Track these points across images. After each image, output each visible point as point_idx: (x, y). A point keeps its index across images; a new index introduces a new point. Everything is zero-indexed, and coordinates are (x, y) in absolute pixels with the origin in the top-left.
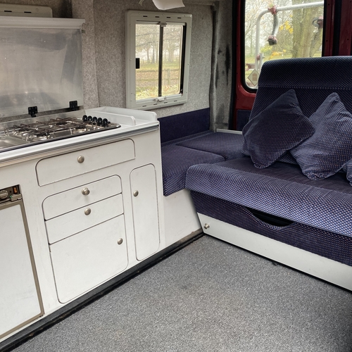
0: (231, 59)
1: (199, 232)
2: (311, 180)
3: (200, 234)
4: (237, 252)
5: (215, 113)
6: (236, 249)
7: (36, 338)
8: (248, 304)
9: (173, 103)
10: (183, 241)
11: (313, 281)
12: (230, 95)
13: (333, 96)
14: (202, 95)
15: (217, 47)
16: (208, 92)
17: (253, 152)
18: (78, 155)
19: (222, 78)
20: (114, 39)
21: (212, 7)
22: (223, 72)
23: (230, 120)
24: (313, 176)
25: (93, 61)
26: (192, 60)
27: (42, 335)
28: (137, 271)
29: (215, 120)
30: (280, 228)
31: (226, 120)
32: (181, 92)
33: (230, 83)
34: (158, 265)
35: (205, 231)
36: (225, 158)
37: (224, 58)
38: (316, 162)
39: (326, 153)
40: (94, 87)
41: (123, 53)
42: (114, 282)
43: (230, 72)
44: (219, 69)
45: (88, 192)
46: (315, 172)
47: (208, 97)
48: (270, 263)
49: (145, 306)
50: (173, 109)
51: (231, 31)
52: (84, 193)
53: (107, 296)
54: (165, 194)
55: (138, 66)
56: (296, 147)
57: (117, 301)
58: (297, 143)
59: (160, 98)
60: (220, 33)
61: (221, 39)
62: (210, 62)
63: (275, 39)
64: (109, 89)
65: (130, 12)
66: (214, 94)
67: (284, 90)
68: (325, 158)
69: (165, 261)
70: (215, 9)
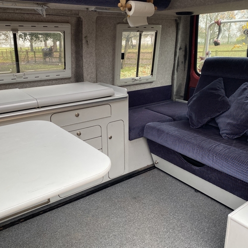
0: (188, 54)
1: (152, 166)
2: (224, 139)
3: (153, 167)
4: (174, 181)
5: (175, 89)
6: (173, 179)
7: (44, 214)
8: (171, 213)
9: (145, 81)
10: (140, 170)
11: (218, 205)
12: (186, 77)
13: (245, 85)
14: (166, 76)
15: (179, 46)
16: (171, 74)
17: (191, 117)
18: (76, 112)
19: (181, 66)
20: (108, 41)
21: (176, 20)
22: (182, 62)
23: (185, 94)
24: (226, 136)
25: (94, 55)
26: (161, 55)
27: (47, 214)
28: (108, 184)
29: (175, 93)
30: (198, 168)
31: (182, 94)
32: (152, 74)
33: (186, 69)
34: (122, 183)
35: (156, 166)
36: (174, 119)
37: (183, 53)
38: (229, 128)
39: (235, 123)
40: (94, 70)
41: (114, 50)
42: (93, 189)
43: (187, 62)
44: (180, 60)
45: (80, 134)
46: (227, 134)
47: (171, 78)
48: (193, 190)
49: (108, 206)
50: (146, 85)
51: (188, 36)
52: (78, 134)
53: (88, 197)
54: (130, 139)
55: (123, 58)
56: (218, 116)
57: (92, 200)
58: (218, 114)
59: (137, 78)
60: (181, 37)
61: (182, 41)
62: (174, 55)
63: (219, 41)
64: (103, 72)
65: (119, 25)
66: (175, 76)
67: (216, 78)
68: (234, 126)
69: (127, 181)
70: (178, 21)
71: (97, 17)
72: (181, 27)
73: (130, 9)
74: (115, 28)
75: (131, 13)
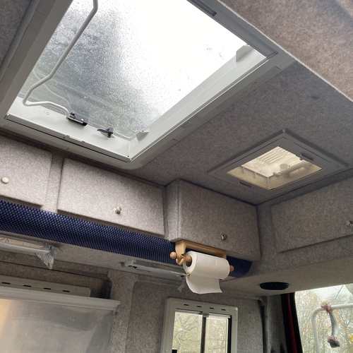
20: (150, 325)
21: (259, 302)
60: (271, 330)
63: (336, 340)
65: (171, 299)
70: (263, 304)
71: (136, 283)
72: (268, 312)
73: (189, 264)
74: (163, 304)
75: (190, 270)
